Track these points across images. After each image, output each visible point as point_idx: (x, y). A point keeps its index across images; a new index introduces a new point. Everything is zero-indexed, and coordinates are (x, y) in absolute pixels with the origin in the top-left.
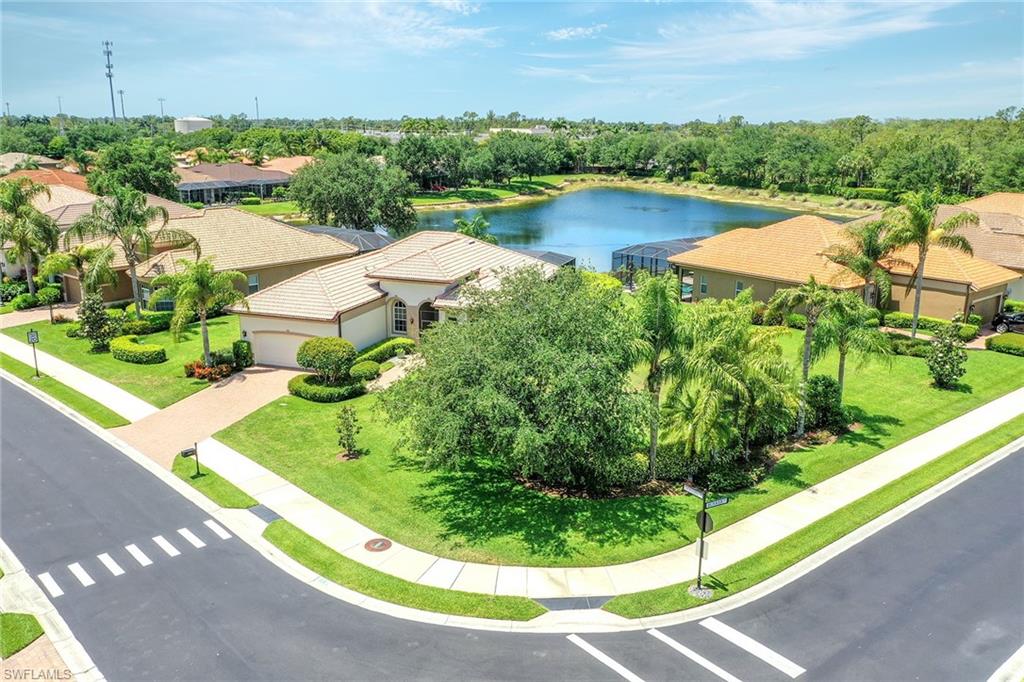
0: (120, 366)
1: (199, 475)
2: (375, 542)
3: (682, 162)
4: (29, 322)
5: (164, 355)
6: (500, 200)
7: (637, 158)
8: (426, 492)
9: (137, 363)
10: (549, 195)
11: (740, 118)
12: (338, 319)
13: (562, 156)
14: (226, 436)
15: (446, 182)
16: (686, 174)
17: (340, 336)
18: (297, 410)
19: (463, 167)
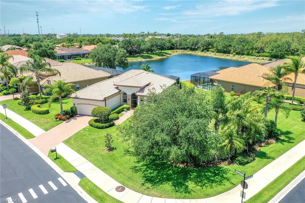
0: (34, 115)
1: (57, 158)
2: (119, 187)
3: (206, 46)
4: (6, 99)
5: (48, 111)
6: (153, 58)
7: (193, 45)
8: (137, 165)
9: (39, 114)
10: (167, 56)
11: (222, 33)
12: (105, 100)
13: (170, 45)
14: (67, 142)
15: (136, 52)
16: (207, 49)
17: (106, 106)
18: (92, 132)
19: (142, 48)
